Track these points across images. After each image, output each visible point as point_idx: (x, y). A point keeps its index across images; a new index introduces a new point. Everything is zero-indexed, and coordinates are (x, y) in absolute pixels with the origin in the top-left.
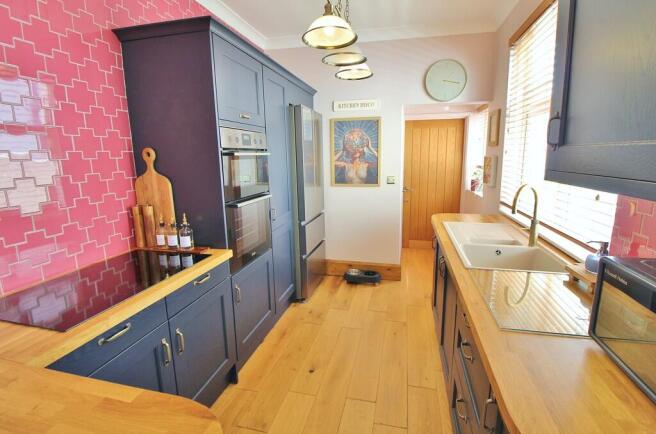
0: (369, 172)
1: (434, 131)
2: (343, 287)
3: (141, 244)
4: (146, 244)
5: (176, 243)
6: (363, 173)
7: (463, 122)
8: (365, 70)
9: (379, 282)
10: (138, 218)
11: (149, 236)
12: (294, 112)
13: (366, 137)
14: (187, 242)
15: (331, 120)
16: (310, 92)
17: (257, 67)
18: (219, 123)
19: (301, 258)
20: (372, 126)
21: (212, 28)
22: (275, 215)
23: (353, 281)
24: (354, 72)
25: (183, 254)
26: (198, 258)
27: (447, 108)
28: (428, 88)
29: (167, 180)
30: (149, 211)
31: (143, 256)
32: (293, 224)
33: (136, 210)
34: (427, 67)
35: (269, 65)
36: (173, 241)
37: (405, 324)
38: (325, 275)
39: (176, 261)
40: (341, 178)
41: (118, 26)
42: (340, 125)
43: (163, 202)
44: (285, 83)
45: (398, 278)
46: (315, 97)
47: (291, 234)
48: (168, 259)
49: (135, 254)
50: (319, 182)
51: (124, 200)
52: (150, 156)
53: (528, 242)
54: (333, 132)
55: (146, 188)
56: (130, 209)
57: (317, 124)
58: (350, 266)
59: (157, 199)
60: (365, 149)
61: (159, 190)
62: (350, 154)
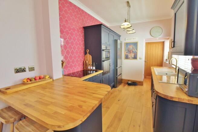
0: (134, 56)
1: (154, 45)
2: (127, 86)
3: (85, 68)
4: (86, 69)
5: (92, 68)
6: (133, 56)
7: (163, 42)
8: (134, 31)
9: (137, 85)
10: (85, 63)
11: (87, 67)
12: (116, 41)
13: (134, 47)
14: (94, 68)
15: (124, 43)
16: (119, 36)
17: (109, 32)
18: (102, 44)
19: (116, 77)
20: (136, 44)
21: (102, 26)
22: (111, 65)
23: (129, 85)
24: (131, 32)
25: (93, 70)
26: (96, 71)
27: (158, 39)
28: (151, 34)
29: (91, 56)
30: (87, 62)
31: (85, 71)
32: (115, 68)
33: (85, 61)
34: (151, 28)
35: (111, 31)
36: (91, 68)
37: (143, 95)
38: (122, 83)
39: (92, 72)
40: (127, 57)
41: (84, 26)
42: (127, 44)
43: (90, 60)
44: (114, 35)
45: (142, 85)
46: (121, 37)
47: (114, 70)
48: (90, 72)
49: (84, 70)
50: (121, 58)
51: (83, 59)
52: (88, 51)
53: (175, 72)
54: (125, 46)
55: (86, 57)
56: (84, 61)
57: (121, 44)
58: (129, 81)
59: (88, 60)
60: (134, 50)
61: (89, 58)
62: (129, 51)
